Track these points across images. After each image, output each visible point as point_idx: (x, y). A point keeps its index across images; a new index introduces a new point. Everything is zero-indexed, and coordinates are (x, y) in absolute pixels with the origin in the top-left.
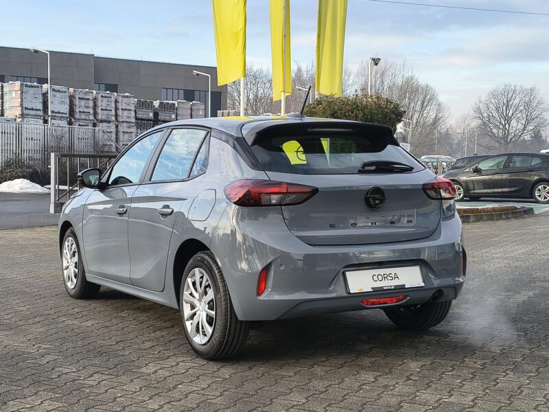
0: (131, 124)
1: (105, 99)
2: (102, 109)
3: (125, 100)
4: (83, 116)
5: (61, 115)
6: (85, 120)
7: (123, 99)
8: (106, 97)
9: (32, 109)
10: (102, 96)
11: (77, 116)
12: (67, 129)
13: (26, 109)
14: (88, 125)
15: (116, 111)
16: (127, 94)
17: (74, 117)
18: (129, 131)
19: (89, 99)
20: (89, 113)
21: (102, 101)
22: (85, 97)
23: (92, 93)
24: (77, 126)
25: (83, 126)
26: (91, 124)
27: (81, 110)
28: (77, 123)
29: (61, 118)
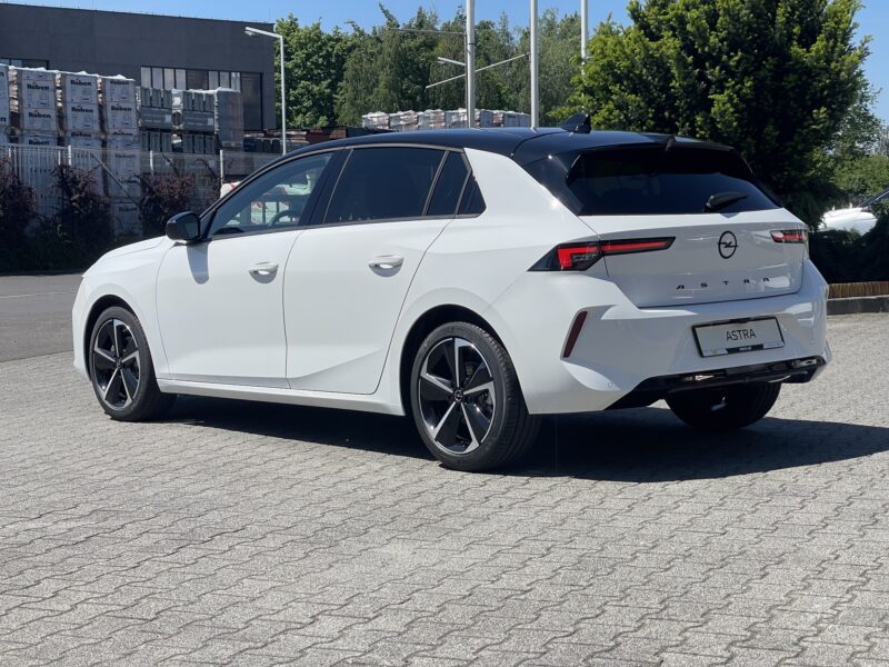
0: (131, 138)
1: (80, 88)
2: (73, 109)
3: (118, 88)
4: (38, 123)
6: (42, 131)
7: (113, 85)
8: (80, 83)
10: (72, 82)
14: (47, 143)
15: (101, 113)
16: (120, 77)
17: (18, 126)
18: (128, 153)
19: (47, 88)
20: (49, 116)
21: (73, 90)
22: (40, 83)
23: (53, 75)
24: (27, 145)
25: (39, 144)
26: (53, 140)
27: (34, 111)
28: (27, 138)
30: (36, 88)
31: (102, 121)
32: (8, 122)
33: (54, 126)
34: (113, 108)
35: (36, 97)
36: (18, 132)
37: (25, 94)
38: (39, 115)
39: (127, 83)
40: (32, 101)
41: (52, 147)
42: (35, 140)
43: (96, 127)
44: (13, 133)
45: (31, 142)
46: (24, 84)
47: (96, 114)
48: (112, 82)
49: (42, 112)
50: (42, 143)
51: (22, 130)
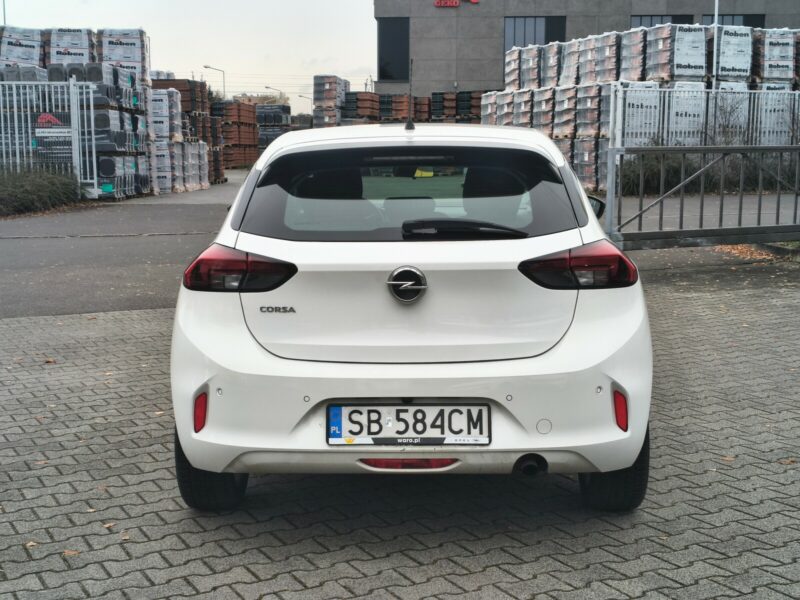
5: (737, 73)
6: (779, 79)
9: (689, 66)
11: (766, 74)
12: (747, 96)
13: (679, 66)
14: (783, 88)
17: (759, 76)
19: (787, 44)
20: (787, 66)
22: (781, 41)
23: (795, 33)
24: (764, 90)
25: (775, 89)
26: (787, 85)
27: (773, 63)
28: (765, 85)
29: (738, 78)
30: (778, 44)
32: (748, 74)
35: (777, 51)
36: (758, 80)
37: (767, 50)
38: (778, 66)
40: (771, 55)
41: (788, 91)
42: (772, 85)
44: (754, 81)
45: (769, 88)
46: (767, 41)
49: (781, 63)
50: (779, 89)
51: (762, 78)
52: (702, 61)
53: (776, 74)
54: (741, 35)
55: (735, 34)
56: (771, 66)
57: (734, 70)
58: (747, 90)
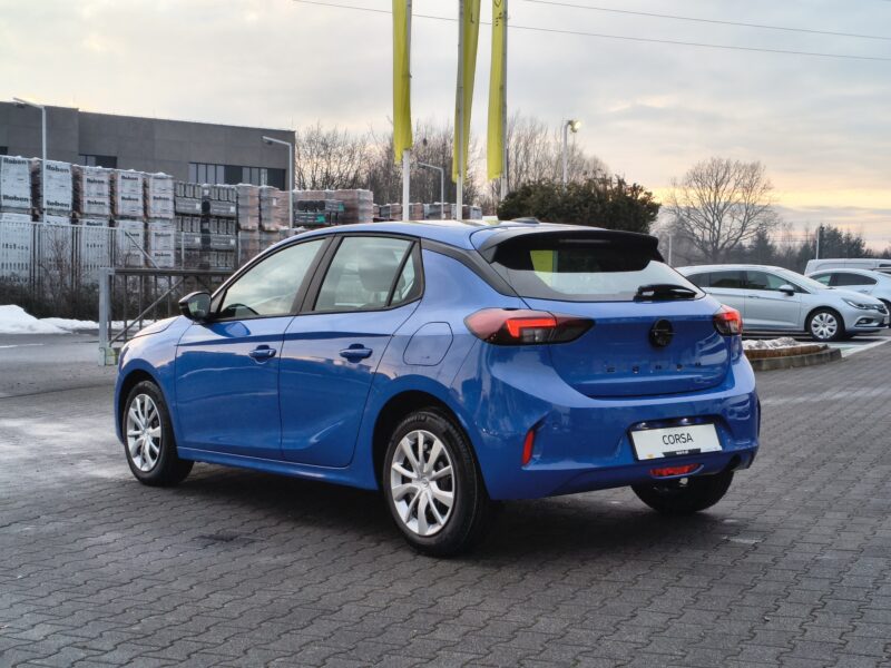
0: (168, 223)
1: (128, 183)
2: (123, 198)
3: (159, 183)
5: (59, 207)
6: (97, 215)
7: (156, 181)
8: (129, 178)
9: (15, 198)
10: (123, 177)
11: (85, 209)
12: (70, 230)
13: (6, 197)
14: (101, 224)
15: (144, 201)
16: (161, 174)
17: (79, 211)
18: (164, 232)
19: (103, 182)
20: (103, 203)
21: (123, 185)
22: (97, 179)
23: (108, 172)
24: (84, 225)
25: (94, 224)
26: (105, 222)
27: (91, 200)
28: (85, 220)
29: (60, 213)
30: (94, 181)
31: (145, 208)
32: (70, 208)
33: (107, 211)
34: (155, 198)
35: (94, 188)
36: (78, 215)
37: (85, 186)
38: (96, 203)
39: (166, 178)
40: (90, 192)
41: (105, 227)
42: (91, 221)
43: (141, 213)
44: (74, 216)
45: (88, 224)
46: (85, 178)
47: (140, 203)
48: (156, 178)
49: (98, 200)
50: (97, 224)
51: (81, 214)
52: (27, 193)
53: (94, 209)
54: (62, 170)
55: (57, 169)
56: (89, 202)
57: (56, 204)
58: (69, 224)
